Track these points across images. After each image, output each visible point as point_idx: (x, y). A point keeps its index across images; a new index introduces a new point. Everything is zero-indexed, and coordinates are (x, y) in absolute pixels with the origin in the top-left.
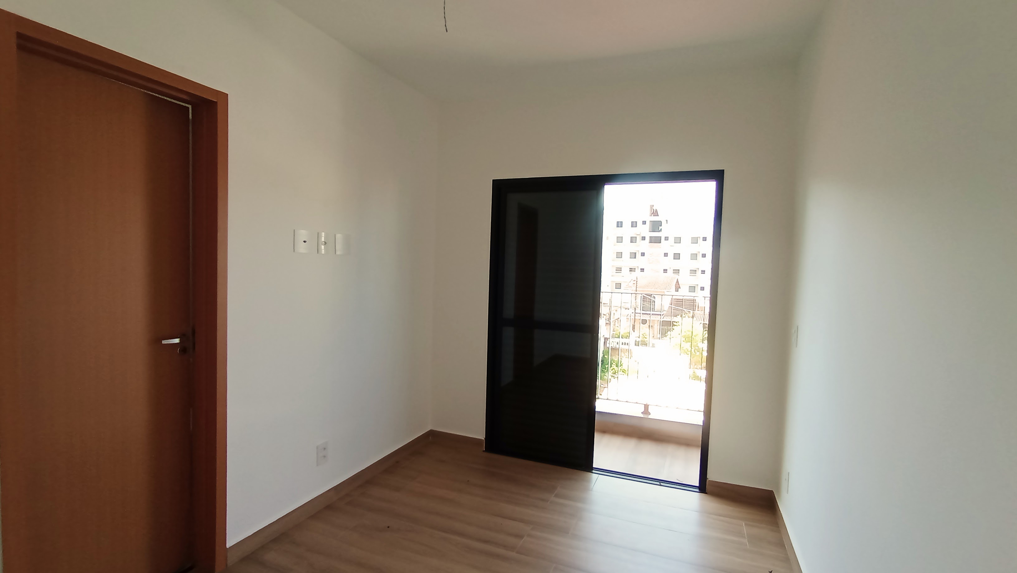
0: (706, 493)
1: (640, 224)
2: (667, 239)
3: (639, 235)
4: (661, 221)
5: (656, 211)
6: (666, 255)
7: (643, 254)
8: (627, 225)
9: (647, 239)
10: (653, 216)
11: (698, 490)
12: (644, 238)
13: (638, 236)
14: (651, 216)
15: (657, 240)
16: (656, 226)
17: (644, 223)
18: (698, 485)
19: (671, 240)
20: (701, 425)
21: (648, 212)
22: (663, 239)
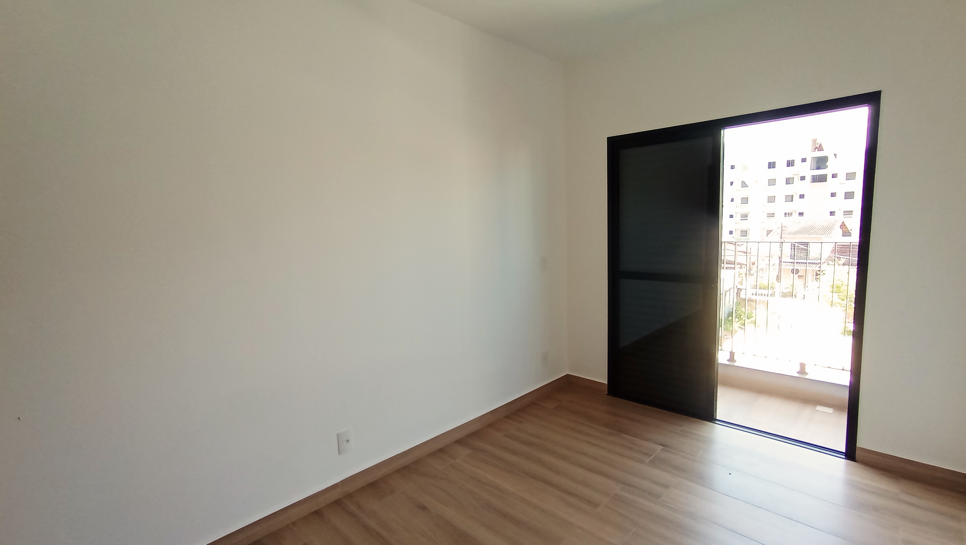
0: (856, 461)
1: (798, 162)
2: (834, 176)
3: (797, 174)
4: (827, 156)
5: (820, 145)
6: (833, 195)
7: (802, 196)
8: (781, 164)
9: (808, 179)
10: (818, 151)
11: (844, 457)
12: (803, 178)
13: (797, 176)
14: (815, 151)
15: (822, 179)
16: (821, 163)
17: (804, 160)
18: (844, 451)
19: (842, 177)
20: (848, 386)
21: (810, 147)
22: (829, 177)
